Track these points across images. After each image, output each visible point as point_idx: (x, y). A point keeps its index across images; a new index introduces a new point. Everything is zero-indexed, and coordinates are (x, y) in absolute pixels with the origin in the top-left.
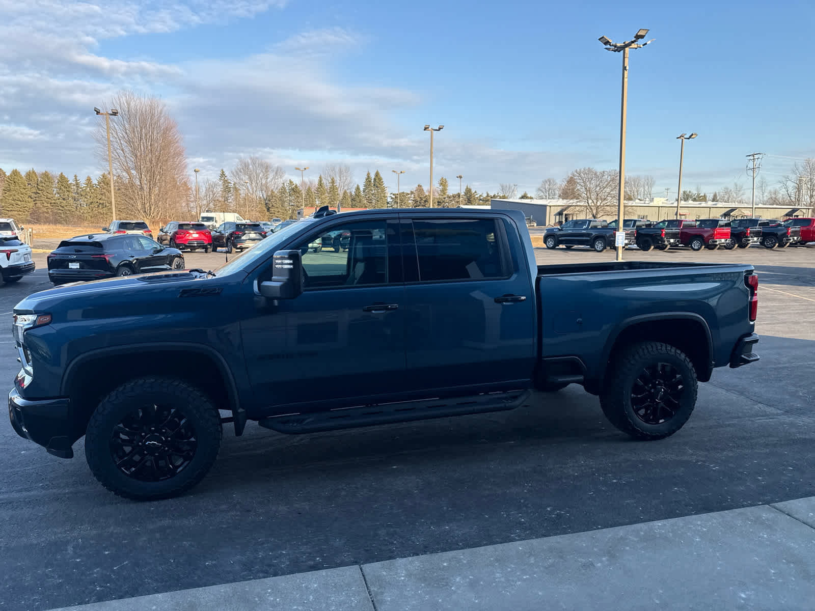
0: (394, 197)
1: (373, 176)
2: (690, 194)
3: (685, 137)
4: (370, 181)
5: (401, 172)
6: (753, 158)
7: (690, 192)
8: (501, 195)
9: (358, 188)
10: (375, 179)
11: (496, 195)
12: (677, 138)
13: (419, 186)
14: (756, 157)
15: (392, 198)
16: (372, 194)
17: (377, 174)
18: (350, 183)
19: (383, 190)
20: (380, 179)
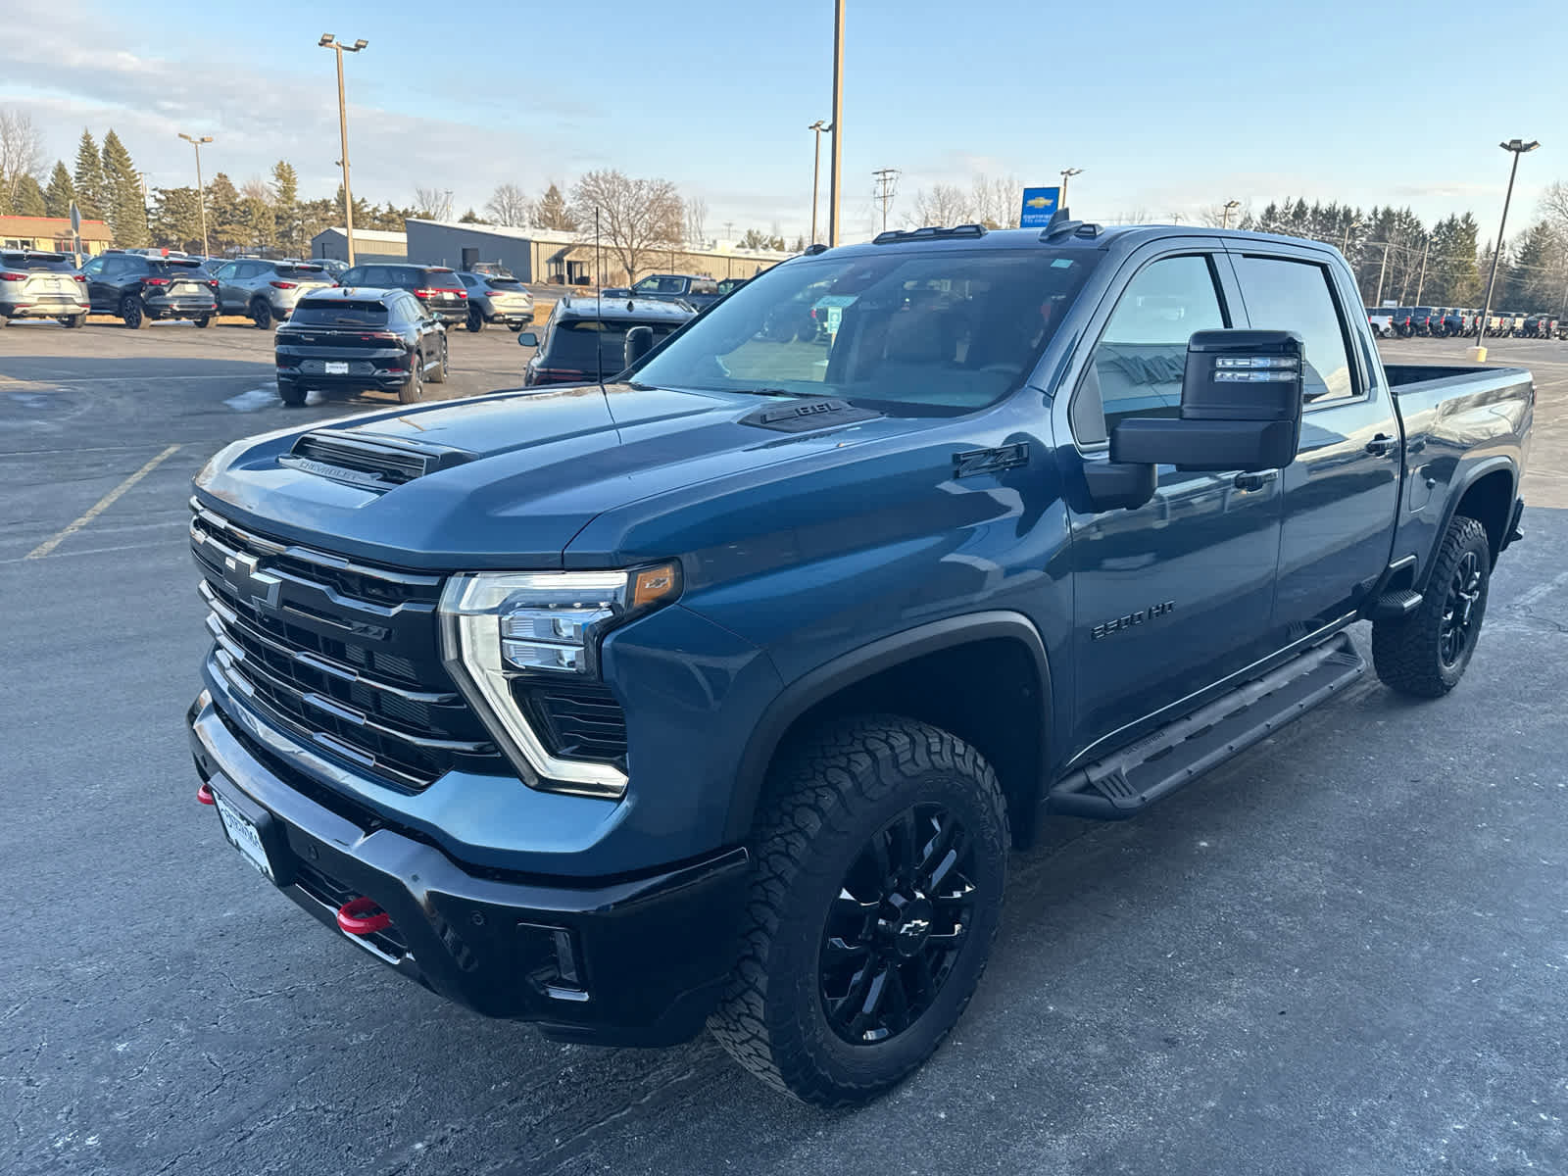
0: (163, 198)
1: (100, 145)
2: (759, 237)
3: (822, 127)
4: (93, 156)
5: (203, 140)
6: (882, 178)
7: (758, 232)
8: (421, 212)
9: (60, 171)
10: (106, 152)
11: (410, 210)
12: (811, 128)
13: (220, 176)
14: (888, 175)
15: (157, 200)
16: (104, 188)
17: (112, 140)
18: (36, 154)
19: (131, 179)
20: (121, 152)
